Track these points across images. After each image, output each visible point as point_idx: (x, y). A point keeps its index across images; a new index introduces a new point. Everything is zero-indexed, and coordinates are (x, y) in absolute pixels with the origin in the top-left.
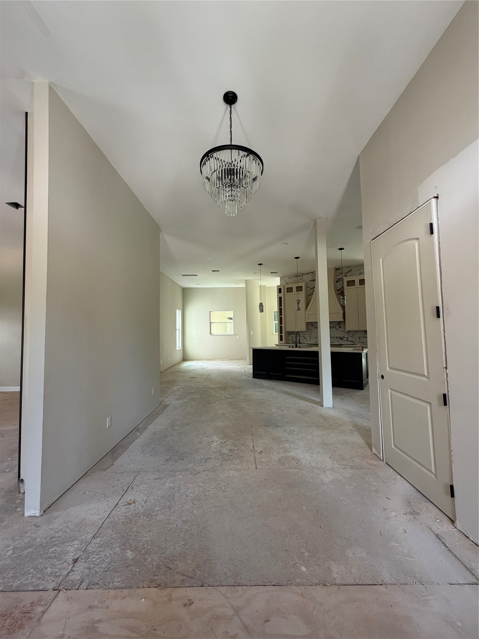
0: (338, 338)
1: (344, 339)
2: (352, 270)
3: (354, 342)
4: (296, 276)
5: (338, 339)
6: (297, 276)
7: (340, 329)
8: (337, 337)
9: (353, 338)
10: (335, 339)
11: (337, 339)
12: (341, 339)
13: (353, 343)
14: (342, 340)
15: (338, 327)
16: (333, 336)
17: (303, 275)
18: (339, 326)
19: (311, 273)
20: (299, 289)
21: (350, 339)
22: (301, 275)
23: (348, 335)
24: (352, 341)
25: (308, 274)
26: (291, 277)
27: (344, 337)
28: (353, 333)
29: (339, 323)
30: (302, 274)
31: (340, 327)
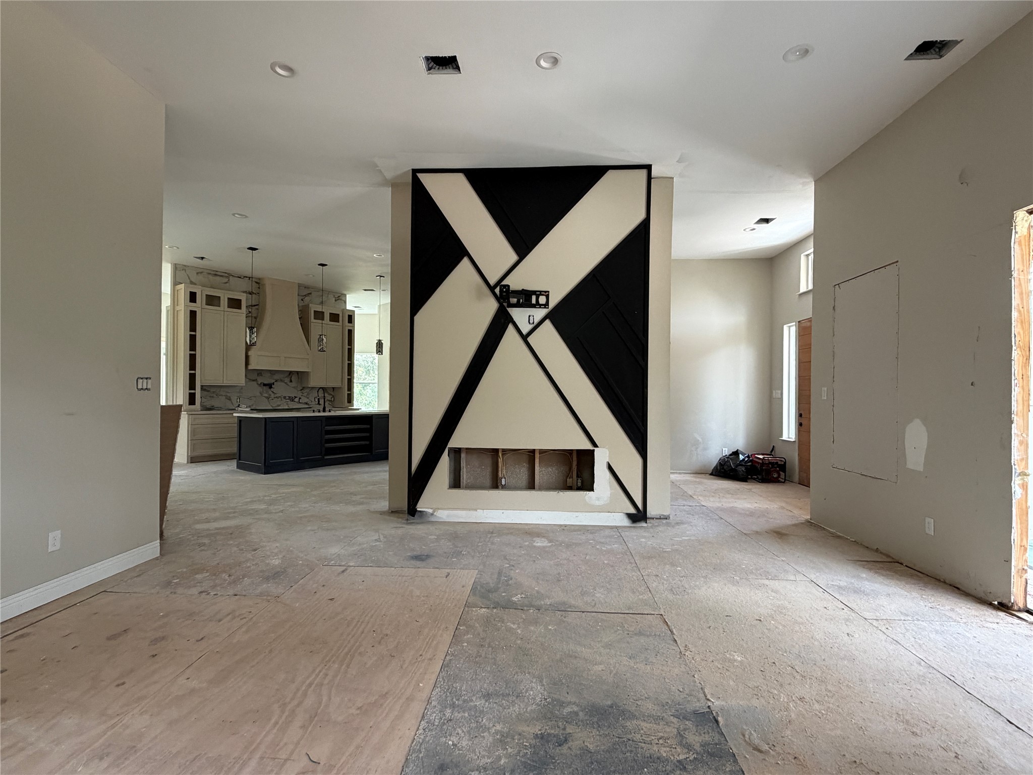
0: (287, 398)
1: (297, 400)
2: (311, 294)
3: (309, 405)
4: (214, 273)
5: (287, 400)
6: (216, 275)
7: (290, 384)
8: (285, 397)
9: (308, 398)
10: (282, 400)
11: (285, 400)
12: (292, 399)
13: (307, 406)
14: (292, 401)
15: (287, 380)
16: (279, 395)
17: (231, 277)
18: (289, 379)
19: (247, 277)
20: (235, 304)
21: (304, 400)
22: (226, 275)
23: (301, 394)
24: (306, 403)
25: (240, 278)
26: (202, 272)
27: (296, 397)
28: (308, 390)
29: (290, 374)
30: (228, 274)
31: (291, 381)
